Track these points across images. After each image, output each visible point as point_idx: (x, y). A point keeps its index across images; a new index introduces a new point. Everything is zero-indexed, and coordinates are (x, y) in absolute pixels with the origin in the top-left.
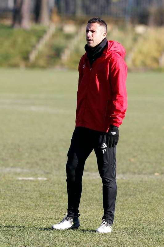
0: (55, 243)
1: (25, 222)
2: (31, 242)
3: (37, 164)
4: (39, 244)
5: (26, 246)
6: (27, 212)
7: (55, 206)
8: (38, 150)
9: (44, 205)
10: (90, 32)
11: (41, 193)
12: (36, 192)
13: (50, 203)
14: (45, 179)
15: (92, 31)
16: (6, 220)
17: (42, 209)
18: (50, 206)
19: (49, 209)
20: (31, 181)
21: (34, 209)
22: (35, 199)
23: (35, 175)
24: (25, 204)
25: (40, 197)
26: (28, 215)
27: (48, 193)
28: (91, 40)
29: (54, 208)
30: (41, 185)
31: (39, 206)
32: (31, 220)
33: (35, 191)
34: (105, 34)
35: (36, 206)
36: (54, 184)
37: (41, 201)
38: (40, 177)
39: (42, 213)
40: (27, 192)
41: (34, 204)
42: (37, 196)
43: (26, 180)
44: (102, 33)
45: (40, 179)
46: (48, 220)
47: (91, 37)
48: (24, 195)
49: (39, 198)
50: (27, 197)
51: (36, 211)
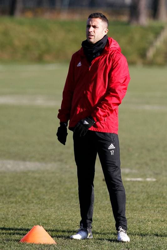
0: (159, 245)
1: (129, 224)
2: (134, 245)
3: (147, 164)
4: (142, 247)
5: (129, 249)
6: (132, 214)
7: (162, 207)
8: (149, 150)
9: (151, 206)
10: (92, 27)
11: (149, 194)
12: (143, 194)
13: (157, 204)
14: (154, 180)
15: (94, 27)
16: (109, 222)
17: (148, 211)
18: (157, 207)
19: (156, 211)
20: (139, 181)
21: (140, 211)
22: (142, 200)
23: (144, 176)
24: (131, 206)
25: (148, 199)
26: (133, 217)
27: (156, 195)
28: (93, 36)
29: (161, 210)
30: (149, 186)
31: (146, 208)
32: (136, 222)
33: (142, 192)
34: (106, 31)
35: (142, 207)
36: (163, 185)
37: (148, 203)
38: (149, 178)
39: (148, 214)
40: (134, 193)
41: (140, 206)
42: (144, 197)
43: (134, 181)
44: (103, 29)
45: (148, 179)
46: (154, 222)
47: (93, 32)
48: (131, 197)
49: (146, 199)
50: (133, 198)
51: (142, 213)
